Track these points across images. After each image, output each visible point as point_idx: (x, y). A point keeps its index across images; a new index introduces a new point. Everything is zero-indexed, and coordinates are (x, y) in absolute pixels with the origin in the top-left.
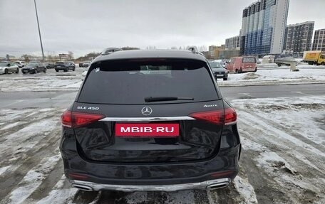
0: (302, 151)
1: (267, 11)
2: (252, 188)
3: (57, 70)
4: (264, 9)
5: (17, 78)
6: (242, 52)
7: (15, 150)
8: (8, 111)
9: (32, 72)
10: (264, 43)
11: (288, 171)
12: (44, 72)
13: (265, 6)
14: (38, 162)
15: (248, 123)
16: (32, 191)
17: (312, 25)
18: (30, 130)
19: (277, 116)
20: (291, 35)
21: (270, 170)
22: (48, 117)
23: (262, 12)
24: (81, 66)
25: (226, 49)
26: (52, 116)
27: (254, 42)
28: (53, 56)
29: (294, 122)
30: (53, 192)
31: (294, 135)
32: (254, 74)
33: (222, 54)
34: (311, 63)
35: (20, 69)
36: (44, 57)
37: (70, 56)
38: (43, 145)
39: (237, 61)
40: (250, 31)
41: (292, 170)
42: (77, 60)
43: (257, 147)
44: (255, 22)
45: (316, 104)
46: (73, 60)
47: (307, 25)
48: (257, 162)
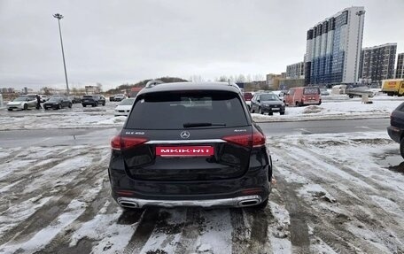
0: (347, 183)
1: (337, 31)
2: (287, 213)
3: (84, 105)
4: (333, 29)
5: (39, 114)
6: (308, 81)
7: (54, 183)
8: (38, 148)
9: (56, 107)
10: (335, 70)
11: (327, 200)
12: (70, 107)
13: (334, 26)
14: (80, 193)
15: (297, 158)
16: (78, 215)
17: (393, 48)
18: (65, 166)
19: (331, 152)
20: (368, 60)
21: (309, 199)
22: (82, 154)
23: (330, 33)
24: (112, 100)
25: (287, 78)
26: (87, 153)
27: (321, 69)
28: (78, 88)
29: (348, 157)
30: (98, 216)
31: (343, 169)
32: (315, 108)
33: (283, 83)
34: (391, 94)
35: (42, 104)
36: (68, 90)
37: (98, 88)
38: (82, 179)
39: (297, 92)
40: (317, 56)
41: (331, 198)
42: (107, 93)
43: (301, 180)
44: (323, 45)
45: (378, 140)
46: (102, 93)
47: (388, 47)
48: (298, 193)
